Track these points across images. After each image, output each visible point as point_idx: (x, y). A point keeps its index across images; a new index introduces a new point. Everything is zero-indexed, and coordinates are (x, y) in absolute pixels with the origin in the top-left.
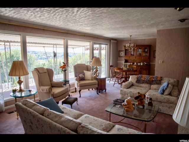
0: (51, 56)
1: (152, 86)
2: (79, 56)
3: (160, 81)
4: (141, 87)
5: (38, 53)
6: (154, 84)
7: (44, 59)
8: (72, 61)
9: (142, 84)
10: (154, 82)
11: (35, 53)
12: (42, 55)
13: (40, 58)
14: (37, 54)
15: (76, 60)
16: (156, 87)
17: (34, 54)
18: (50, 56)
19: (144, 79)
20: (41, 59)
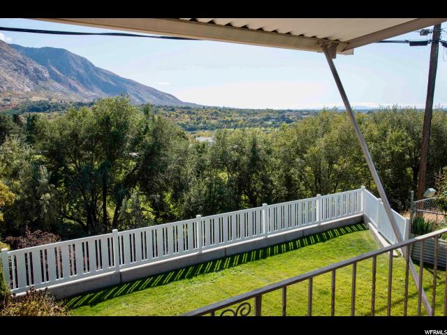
0: (232, 121)
2: (322, 120)
5: (196, 112)
7: (212, 129)
8: (296, 138)
11: (189, 113)
12: (208, 119)
13: (201, 125)
14: (194, 114)
15: (309, 136)
17: (187, 116)
18: (230, 119)
20: (206, 129)
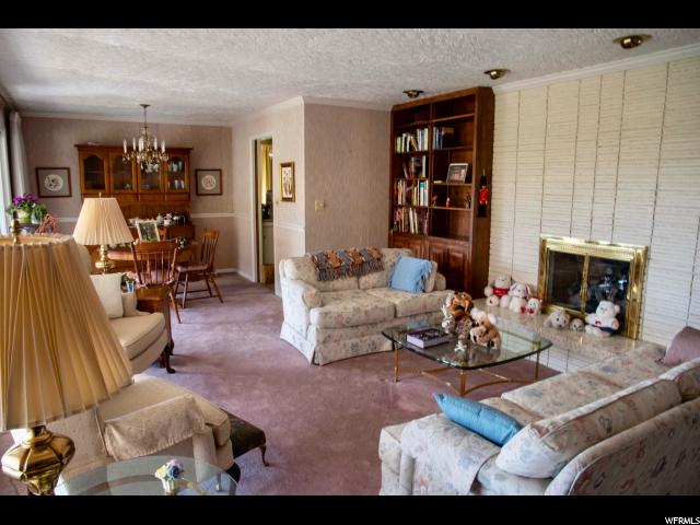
1: (363, 279)
3: (379, 259)
4: (334, 290)
6: (370, 272)
9: (335, 281)
10: (367, 267)
16: (375, 281)
19: (338, 264)
